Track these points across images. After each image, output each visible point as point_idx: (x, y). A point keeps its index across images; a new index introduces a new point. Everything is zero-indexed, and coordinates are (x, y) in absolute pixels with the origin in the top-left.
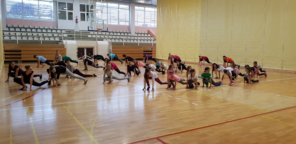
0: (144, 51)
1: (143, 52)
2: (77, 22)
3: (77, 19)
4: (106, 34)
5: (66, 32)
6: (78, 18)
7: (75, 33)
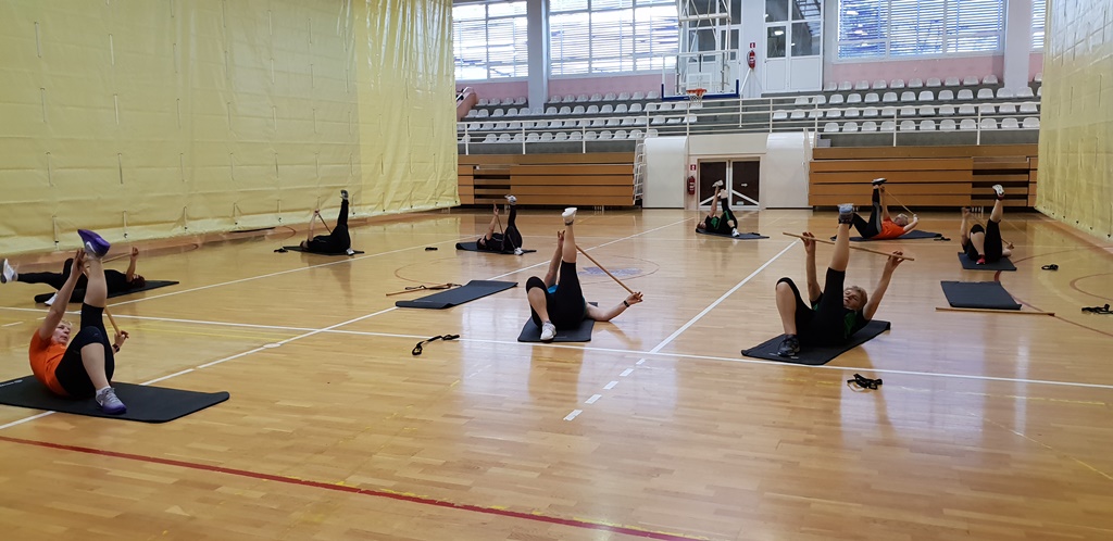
0: (976, 172)
1: (970, 177)
2: (752, 65)
3: (752, 54)
4: (813, 103)
5: (704, 105)
6: (755, 50)
7: (741, 106)
